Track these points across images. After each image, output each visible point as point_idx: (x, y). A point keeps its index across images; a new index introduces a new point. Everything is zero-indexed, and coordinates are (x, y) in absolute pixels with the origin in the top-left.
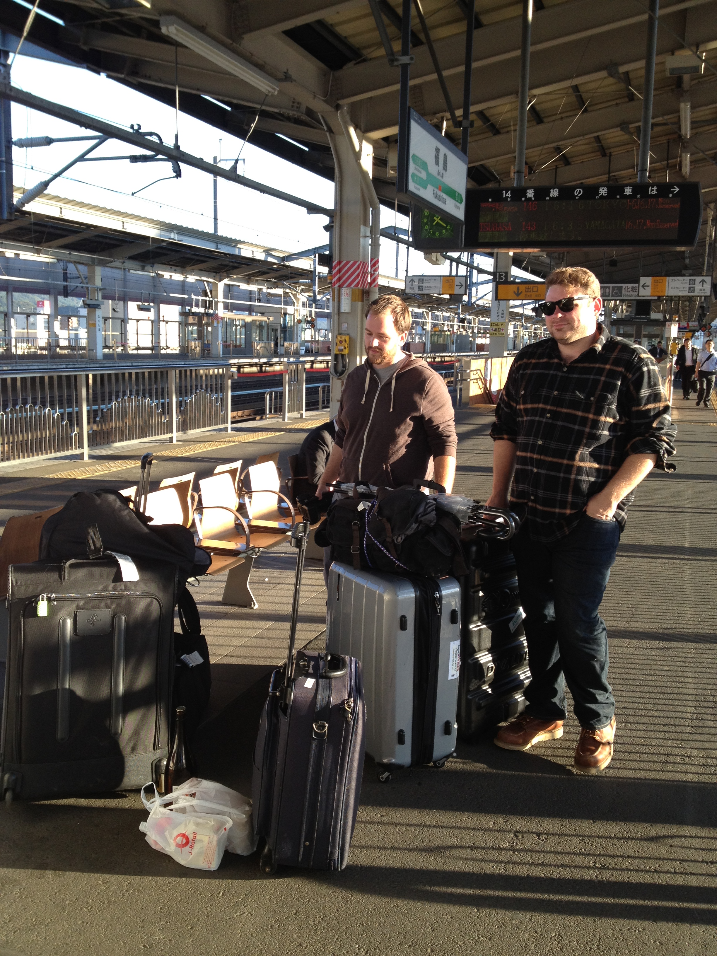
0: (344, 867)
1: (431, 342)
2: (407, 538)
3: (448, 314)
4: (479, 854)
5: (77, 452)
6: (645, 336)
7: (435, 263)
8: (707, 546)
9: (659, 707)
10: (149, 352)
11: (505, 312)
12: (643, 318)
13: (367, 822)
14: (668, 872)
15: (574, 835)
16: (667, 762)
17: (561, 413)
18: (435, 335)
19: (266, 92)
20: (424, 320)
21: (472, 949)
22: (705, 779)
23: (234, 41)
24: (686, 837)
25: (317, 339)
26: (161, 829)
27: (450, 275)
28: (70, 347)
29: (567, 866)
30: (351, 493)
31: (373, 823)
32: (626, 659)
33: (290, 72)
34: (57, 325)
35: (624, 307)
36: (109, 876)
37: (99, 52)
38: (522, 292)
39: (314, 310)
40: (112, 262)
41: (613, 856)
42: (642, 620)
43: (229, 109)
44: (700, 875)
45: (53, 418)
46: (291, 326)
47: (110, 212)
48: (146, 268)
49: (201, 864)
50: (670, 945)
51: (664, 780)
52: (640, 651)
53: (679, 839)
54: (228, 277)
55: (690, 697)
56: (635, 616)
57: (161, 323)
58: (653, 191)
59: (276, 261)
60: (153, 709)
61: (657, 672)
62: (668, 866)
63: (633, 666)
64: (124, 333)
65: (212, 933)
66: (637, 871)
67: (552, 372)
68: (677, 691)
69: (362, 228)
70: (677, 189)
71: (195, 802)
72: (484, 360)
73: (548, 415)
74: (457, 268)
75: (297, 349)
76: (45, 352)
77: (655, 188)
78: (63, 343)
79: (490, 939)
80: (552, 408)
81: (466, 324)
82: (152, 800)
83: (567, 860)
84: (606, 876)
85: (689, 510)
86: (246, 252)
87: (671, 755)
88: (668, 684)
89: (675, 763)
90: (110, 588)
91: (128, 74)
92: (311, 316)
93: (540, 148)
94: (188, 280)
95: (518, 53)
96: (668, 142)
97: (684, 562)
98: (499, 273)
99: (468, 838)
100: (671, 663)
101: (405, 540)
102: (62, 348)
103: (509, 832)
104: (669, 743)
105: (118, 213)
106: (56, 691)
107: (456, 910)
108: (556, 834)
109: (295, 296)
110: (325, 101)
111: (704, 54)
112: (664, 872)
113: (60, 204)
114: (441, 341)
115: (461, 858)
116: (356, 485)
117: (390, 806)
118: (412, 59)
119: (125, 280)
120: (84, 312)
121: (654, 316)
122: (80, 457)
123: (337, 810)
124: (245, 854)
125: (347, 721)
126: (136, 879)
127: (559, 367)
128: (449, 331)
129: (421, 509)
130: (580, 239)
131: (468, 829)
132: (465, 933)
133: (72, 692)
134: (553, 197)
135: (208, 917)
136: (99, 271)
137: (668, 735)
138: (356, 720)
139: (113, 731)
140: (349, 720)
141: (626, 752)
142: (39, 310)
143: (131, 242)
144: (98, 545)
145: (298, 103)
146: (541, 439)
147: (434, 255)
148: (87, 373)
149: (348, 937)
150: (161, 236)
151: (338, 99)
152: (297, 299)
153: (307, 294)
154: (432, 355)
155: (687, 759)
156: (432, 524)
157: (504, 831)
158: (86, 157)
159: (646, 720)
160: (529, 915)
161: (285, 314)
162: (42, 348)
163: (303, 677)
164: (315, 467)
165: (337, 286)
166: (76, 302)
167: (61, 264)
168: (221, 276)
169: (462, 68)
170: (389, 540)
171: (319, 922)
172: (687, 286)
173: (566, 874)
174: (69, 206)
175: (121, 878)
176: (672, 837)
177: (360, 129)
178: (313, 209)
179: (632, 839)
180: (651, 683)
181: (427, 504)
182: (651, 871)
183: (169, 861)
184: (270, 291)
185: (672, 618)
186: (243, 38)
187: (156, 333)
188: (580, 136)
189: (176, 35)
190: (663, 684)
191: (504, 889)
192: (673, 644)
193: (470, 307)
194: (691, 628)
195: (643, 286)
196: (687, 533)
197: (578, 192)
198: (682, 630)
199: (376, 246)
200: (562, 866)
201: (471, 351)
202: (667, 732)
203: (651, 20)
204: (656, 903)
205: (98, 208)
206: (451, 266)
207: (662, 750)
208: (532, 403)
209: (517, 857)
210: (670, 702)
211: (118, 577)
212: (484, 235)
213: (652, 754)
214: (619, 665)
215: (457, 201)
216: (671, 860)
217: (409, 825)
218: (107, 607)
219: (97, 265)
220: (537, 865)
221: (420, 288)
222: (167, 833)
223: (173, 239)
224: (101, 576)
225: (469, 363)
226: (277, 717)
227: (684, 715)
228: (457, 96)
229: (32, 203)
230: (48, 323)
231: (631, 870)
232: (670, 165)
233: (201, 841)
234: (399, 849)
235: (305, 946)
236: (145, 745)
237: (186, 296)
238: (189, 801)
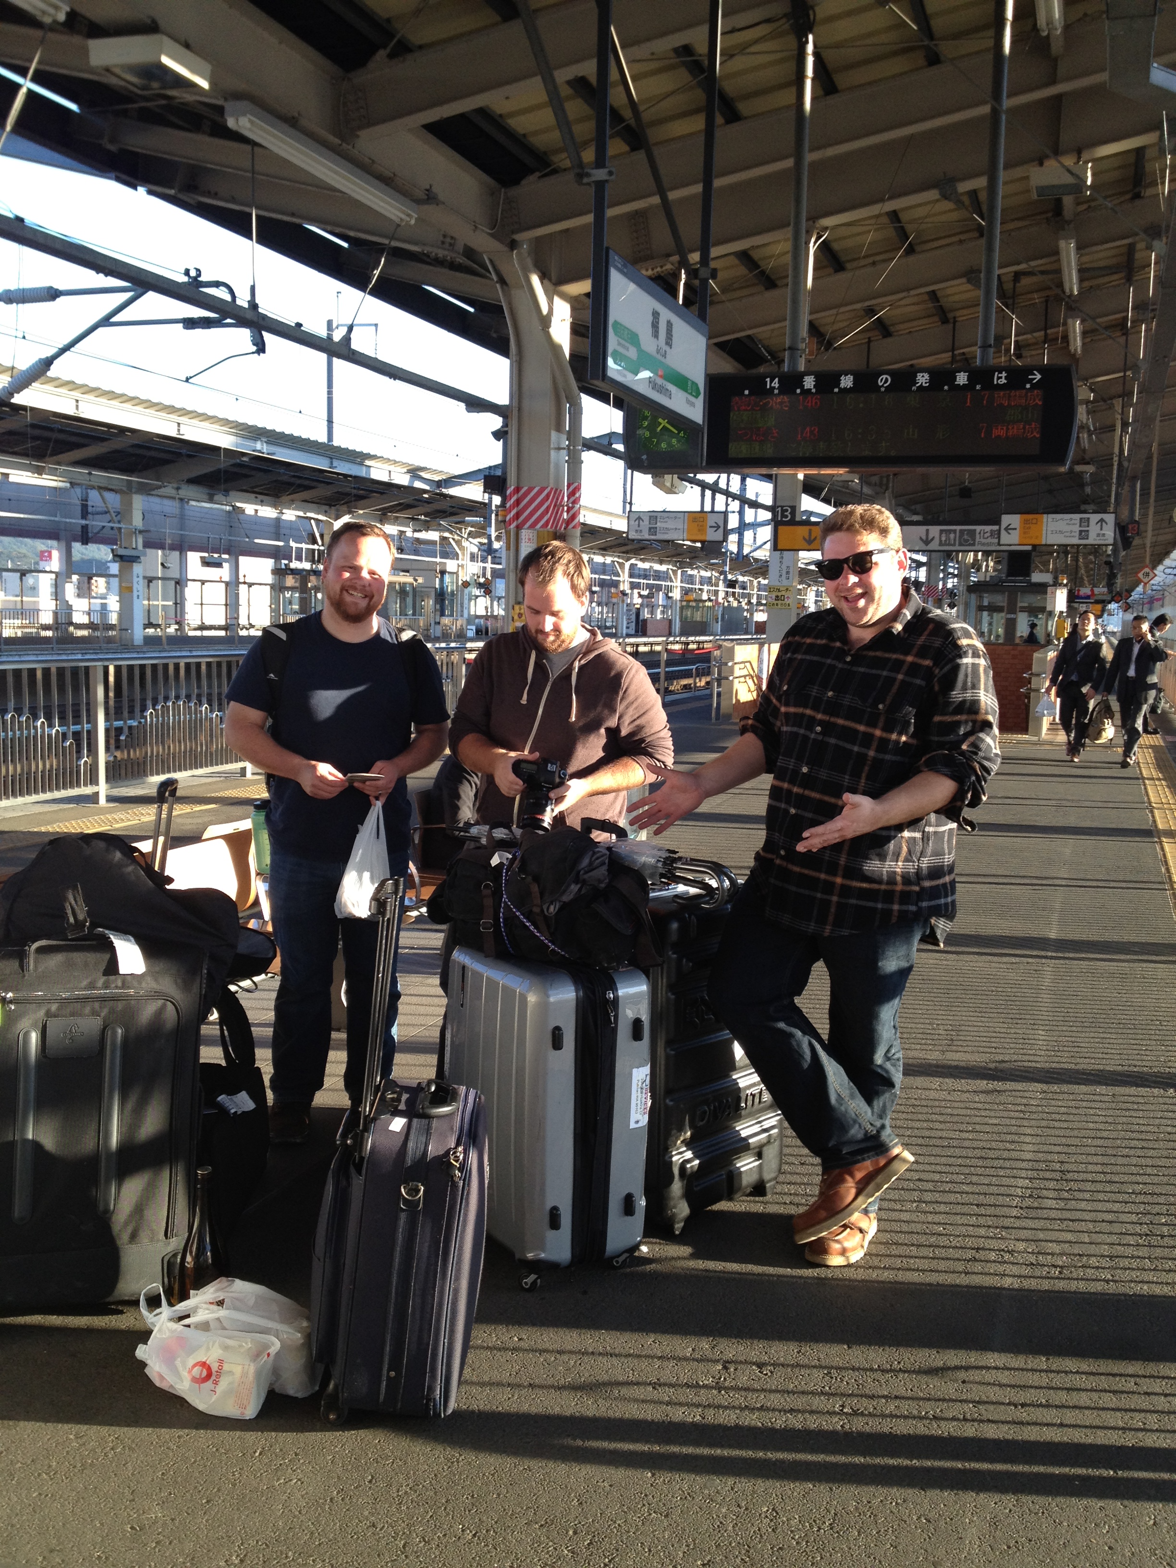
0: (449, 1411)
1: (681, 620)
2: (564, 907)
3: (707, 574)
4: (665, 1394)
5: (88, 790)
6: (1023, 609)
7: (670, 491)
8: (1084, 937)
9: (975, 1179)
10: (222, 633)
11: (791, 570)
12: (1019, 582)
13: (495, 1349)
14: (954, 1419)
15: (815, 1367)
16: (975, 1260)
17: (835, 725)
18: (688, 606)
19: (397, 220)
20: (669, 584)
21: (637, 1530)
22: (1033, 1284)
23: (343, 140)
24: (988, 1368)
25: (496, 613)
26: (169, 1356)
27: (702, 511)
28: (91, 626)
29: (799, 1411)
30: (484, 841)
31: (506, 1349)
32: (932, 1107)
33: (434, 190)
34: (70, 590)
35: (991, 564)
36: (86, 1427)
37: (136, 154)
38: (815, 539)
39: (489, 565)
40: (160, 487)
41: (872, 1397)
42: (966, 1049)
43: (345, 245)
44: (1003, 1422)
45: (50, 736)
46: (452, 592)
47: (156, 408)
48: (216, 498)
49: (230, 1409)
50: (942, 1523)
51: (967, 1286)
52: (956, 1096)
53: (978, 1372)
54: (350, 512)
55: (1024, 1165)
56: (955, 1043)
57: (241, 586)
58: (1001, 379)
59: (427, 488)
60: (166, 1174)
61: (978, 1127)
62: (955, 1410)
63: (941, 1118)
64: (179, 603)
65: (238, 1509)
66: (906, 1417)
67: (829, 661)
68: (1006, 1154)
69: (554, 434)
70: (1039, 377)
71: (222, 1313)
72: (756, 647)
73: (819, 729)
74: (713, 499)
75: (462, 629)
76: (49, 633)
77: (1004, 374)
78: (79, 618)
79: (667, 1516)
80: (826, 718)
81: (737, 590)
82: (158, 1311)
83: (799, 1402)
84: (859, 1425)
85: (1064, 883)
86: (378, 473)
87: (983, 1249)
88: (994, 1145)
89: (987, 1261)
90: (100, 983)
91: (180, 190)
92: (484, 575)
93: (834, 311)
94: (284, 517)
95: (789, 163)
96: (1047, 301)
97: (1044, 961)
98: (782, 507)
99: (651, 1371)
100: (1001, 1114)
101: (559, 910)
102: (79, 626)
103: (717, 1361)
104: (982, 1231)
105: (171, 409)
106: (12, 1144)
107: (619, 1474)
108: (788, 1365)
109: (458, 543)
110: (492, 235)
111: (1090, 165)
112: (947, 1419)
113: (76, 394)
114: (698, 617)
115: (636, 1400)
116: (491, 828)
117: (534, 1325)
118: (610, 173)
119: (182, 517)
120: (114, 568)
121: (1037, 577)
122: (94, 798)
123: (438, 1321)
124: (300, 1395)
125: (453, 1182)
126: (127, 1433)
127: (840, 655)
128: (710, 600)
129: (585, 862)
130: (893, 453)
131: (652, 1357)
132: (629, 1508)
133: (37, 1146)
134: (845, 388)
135: (234, 1485)
136: (139, 502)
137: (982, 1221)
138: (467, 1180)
139: (101, 1208)
140: (457, 1180)
141: (913, 1245)
142: (43, 565)
143: (190, 456)
144: (81, 917)
145: (452, 238)
146: (807, 764)
147: (668, 477)
148: (106, 663)
149: (448, 1514)
150: (237, 446)
151: (513, 232)
152: (462, 548)
153: (479, 540)
154: (683, 639)
155: (1007, 1256)
156: (603, 885)
157: (708, 1361)
158: (113, 320)
159: (952, 1198)
160: (730, 1481)
161: (443, 573)
162: (46, 627)
163: (388, 1116)
164: (456, 809)
165: (513, 526)
166: (101, 552)
167: (78, 490)
168: (337, 510)
169: (698, 188)
170: (536, 910)
171: (406, 1493)
172: (1077, 528)
173: (796, 1422)
174: (90, 397)
175: (104, 1430)
176: (967, 1368)
177: (550, 280)
178: (475, 404)
179: (905, 1372)
180: (967, 1144)
181: (594, 853)
182: (927, 1418)
183: (182, 1406)
184: (417, 535)
185: (1012, 1046)
186: (358, 136)
187: (232, 604)
188: (903, 291)
189: (250, 130)
190: (984, 1144)
191: (697, 1444)
192: (1009, 1085)
193: (742, 562)
194: (1042, 1061)
195: (1007, 529)
196: (1055, 917)
197: (884, 381)
198: (1026, 1064)
199: (575, 464)
200: (791, 1411)
201: (746, 633)
202: (982, 1215)
203: (995, 114)
204: (928, 1463)
205: (137, 401)
206: (703, 495)
207: (969, 1242)
208: (795, 706)
209: (723, 1398)
210: (992, 1172)
211: (112, 967)
212: (736, 449)
213: (953, 1248)
214: (920, 1117)
215: (691, 394)
216: (961, 1401)
217: (561, 1352)
218: (95, 1013)
219: (136, 493)
220: (752, 1409)
221: (653, 530)
222: (178, 1362)
223: (260, 451)
224: (86, 965)
225: (732, 650)
226: (348, 1178)
227: (1012, 1191)
228: (691, 231)
229: (26, 391)
230: (56, 586)
231: (897, 1416)
232: (1050, 337)
233: (230, 1372)
234: (541, 1387)
235: (379, 1526)
236: (152, 1230)
237: (281, 544)
238: (213, 1312)
